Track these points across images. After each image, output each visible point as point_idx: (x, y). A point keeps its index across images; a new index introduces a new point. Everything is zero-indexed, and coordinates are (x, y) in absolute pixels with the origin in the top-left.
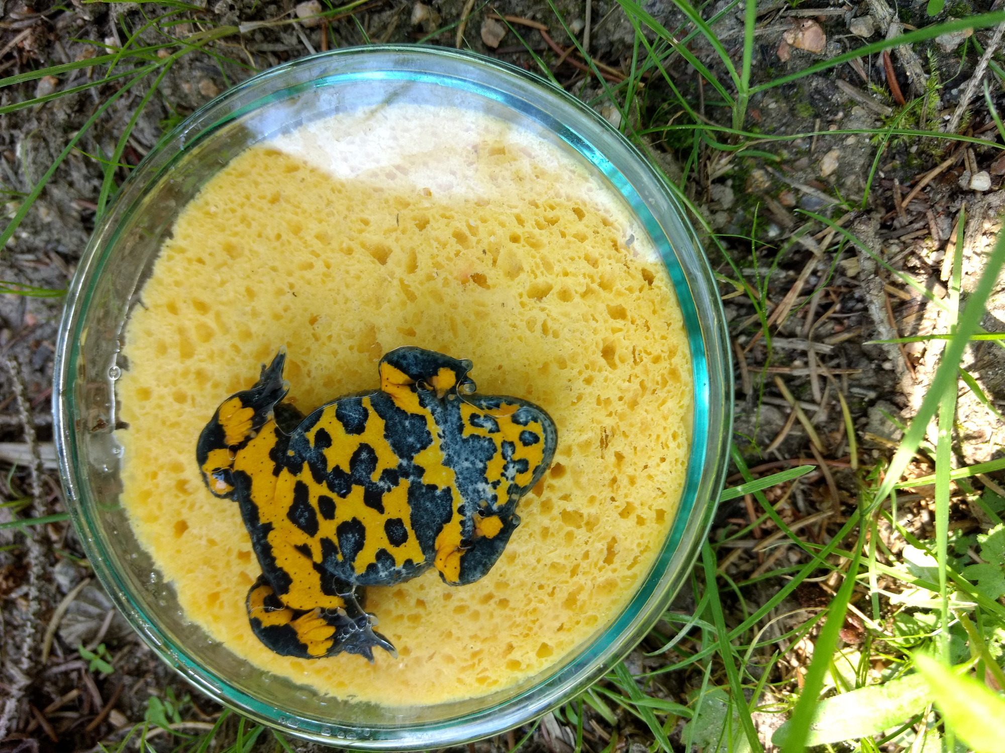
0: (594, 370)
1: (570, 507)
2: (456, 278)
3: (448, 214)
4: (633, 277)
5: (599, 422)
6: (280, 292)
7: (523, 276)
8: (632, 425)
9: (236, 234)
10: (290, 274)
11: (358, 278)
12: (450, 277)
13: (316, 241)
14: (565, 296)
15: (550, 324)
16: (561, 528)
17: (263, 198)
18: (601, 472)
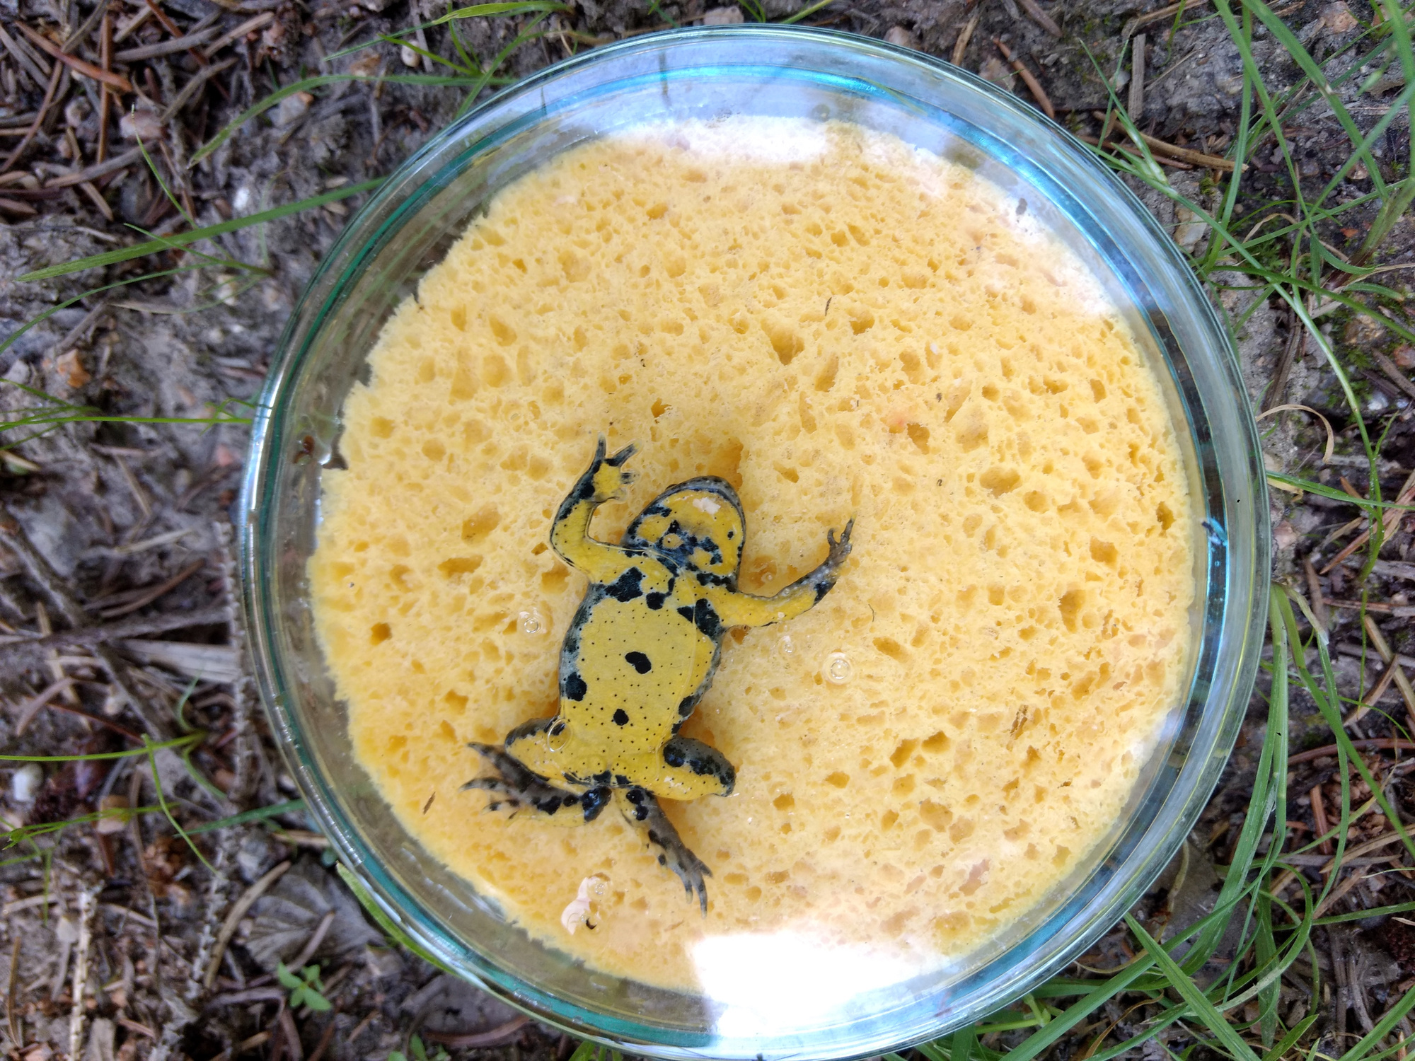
0: (1039, 621)
1: (936, 797)
2: (883, 420)
3: (903, 323)
4: (1144, 510)
5: (1020, 697)
6: (622, 352)
7: (982, 451)
8: (1068, 720)
9: (584, 244)
10: (647, 330)
11: (742, 370)
12: (875, 416)
13: (697, 295)
14: (1034, 501)
15: (999, 533)
16: (914, 822)
17: (639, 203)
18: (999, 768)
